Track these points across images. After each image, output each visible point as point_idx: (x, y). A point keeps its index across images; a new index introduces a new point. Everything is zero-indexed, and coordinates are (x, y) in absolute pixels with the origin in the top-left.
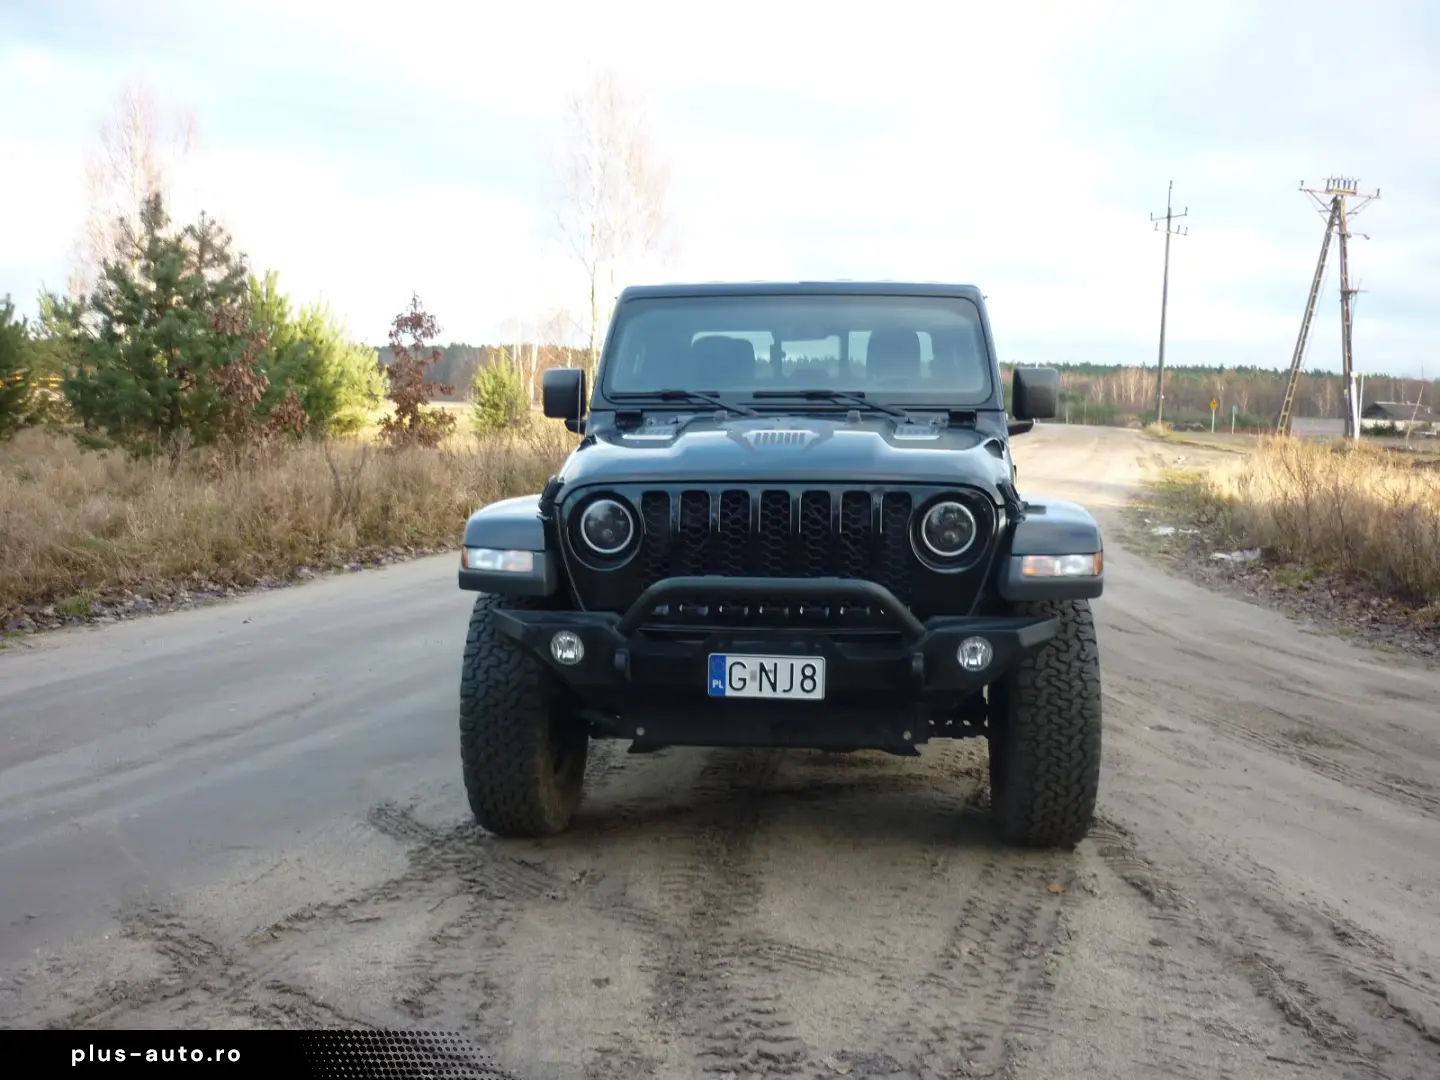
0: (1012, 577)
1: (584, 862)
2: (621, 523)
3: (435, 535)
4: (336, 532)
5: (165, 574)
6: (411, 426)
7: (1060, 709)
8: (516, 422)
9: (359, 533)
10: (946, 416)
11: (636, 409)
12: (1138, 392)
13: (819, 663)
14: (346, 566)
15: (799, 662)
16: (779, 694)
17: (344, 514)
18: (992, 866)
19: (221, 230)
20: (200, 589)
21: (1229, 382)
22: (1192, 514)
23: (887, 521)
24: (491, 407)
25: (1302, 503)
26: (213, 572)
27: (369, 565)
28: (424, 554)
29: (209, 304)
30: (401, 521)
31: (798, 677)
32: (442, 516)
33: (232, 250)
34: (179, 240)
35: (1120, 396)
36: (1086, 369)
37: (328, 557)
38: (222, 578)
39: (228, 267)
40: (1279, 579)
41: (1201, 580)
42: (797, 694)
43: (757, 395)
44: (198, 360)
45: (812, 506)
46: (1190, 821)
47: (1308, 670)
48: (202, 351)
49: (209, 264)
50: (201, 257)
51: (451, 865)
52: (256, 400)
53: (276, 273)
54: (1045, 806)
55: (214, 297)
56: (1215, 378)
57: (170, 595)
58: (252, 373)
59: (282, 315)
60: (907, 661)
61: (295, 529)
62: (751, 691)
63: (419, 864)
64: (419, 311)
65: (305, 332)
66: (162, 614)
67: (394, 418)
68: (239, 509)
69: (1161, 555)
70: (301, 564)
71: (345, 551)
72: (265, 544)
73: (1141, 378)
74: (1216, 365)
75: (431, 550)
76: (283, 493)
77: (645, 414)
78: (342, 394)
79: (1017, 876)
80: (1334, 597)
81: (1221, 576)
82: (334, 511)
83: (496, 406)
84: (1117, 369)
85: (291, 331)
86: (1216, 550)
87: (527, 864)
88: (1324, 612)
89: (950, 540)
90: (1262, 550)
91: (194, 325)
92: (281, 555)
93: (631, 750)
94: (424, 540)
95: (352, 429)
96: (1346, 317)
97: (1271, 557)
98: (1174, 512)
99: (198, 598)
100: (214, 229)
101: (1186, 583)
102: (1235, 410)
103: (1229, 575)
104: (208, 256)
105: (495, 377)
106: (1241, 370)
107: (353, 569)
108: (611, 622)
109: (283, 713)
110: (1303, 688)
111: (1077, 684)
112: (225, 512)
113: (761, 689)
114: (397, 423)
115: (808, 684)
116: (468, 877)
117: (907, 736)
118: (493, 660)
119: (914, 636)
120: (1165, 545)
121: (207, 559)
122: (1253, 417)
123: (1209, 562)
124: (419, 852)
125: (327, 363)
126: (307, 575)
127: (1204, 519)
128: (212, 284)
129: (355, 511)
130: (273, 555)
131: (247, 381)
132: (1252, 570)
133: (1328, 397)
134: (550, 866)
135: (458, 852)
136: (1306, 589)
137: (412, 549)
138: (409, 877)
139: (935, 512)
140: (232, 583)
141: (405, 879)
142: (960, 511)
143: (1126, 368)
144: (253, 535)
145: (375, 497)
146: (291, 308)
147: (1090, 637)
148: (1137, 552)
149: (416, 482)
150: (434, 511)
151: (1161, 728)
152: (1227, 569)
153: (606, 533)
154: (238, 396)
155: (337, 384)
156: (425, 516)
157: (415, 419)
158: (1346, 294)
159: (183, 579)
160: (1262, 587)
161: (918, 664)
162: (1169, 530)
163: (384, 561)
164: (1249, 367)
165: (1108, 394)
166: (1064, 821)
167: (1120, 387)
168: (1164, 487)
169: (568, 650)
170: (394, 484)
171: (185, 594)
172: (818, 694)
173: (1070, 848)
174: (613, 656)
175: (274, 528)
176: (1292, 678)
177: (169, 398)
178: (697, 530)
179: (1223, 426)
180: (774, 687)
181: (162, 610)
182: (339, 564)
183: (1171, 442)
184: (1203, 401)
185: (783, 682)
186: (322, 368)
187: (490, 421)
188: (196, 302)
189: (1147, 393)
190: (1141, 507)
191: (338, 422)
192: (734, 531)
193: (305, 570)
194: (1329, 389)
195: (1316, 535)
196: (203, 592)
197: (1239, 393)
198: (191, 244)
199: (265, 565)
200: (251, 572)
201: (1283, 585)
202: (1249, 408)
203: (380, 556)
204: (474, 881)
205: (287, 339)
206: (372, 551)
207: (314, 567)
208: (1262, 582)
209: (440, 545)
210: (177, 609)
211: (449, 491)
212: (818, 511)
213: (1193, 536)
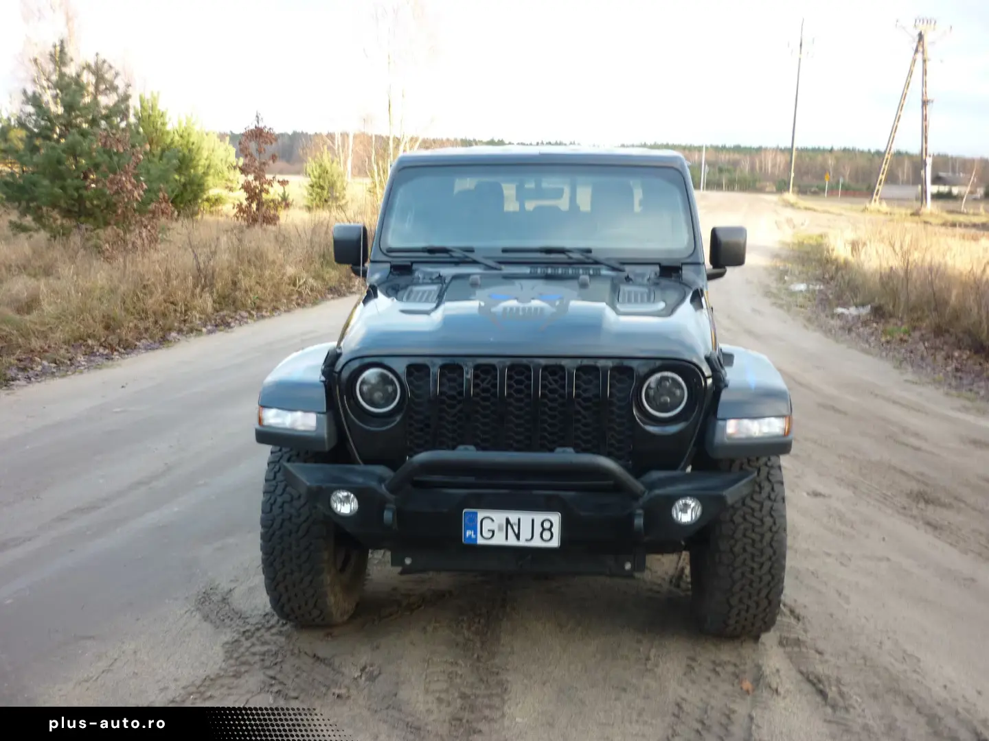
0: (718, 438)
1: (365, 656)
2: (390, 389)
3: (272, 300)
4: (198, 302)
5: (67, 342)
6: (257, 209)
7: (754, 541)
8: (336, 199)
9: (214, 302)
10: (657, 269)
11: (406, 262)
12: (774, 166)
13: (556, 518)
14: (204, 330)
15: (539, 517)
16: (522, 543)
17: (202, 290)
18: (693, 659)
19: (111, 67)
20: (93, 354)
21: (838, 159)
22: (818, 272)
23: (614, 391)
24: (318, 187)
25: (902, 273)
26: (103, 339)
27: (222, 327)
28: (263, 317)
29: (103, 123)
30: (246, 291)
31: (538, 529)
32: (277, 286)
33: (120, 83)
34: (79, 76)
35: (761, 168)
36: (737, 149)
37: (191, 322)
38: (110, 344)
39: (118, 94)
40: (885, 332)
41: (828, 332)
42: (537, 543)
43: (505, 251)
44: (96, 167)
45: (550, 378)
46: (847, 600)
47: (914, 421)
48: (99, 159)
49: (104, 92)
50: (97, 87)
51: (257, 658)
52: (137, 200)
53: (158, 93)
54: (738, 614)
55: (107, 118)
56: (828, 155)
57: (70, 360)
58: (133, 180)
59: (163, 124)
60: (631, 517)
61: (165, 301)
62: (499, 540)
63: (231, 657)
64: (261, 125)
65: (181, 137)
66: (63, 376)
67: (245, 203)
68: (123, 288)
69: (798, 309)
70: (170, 330)
71: (203, 317)
72: (143, 314)
73: (775, 156)
74: (828, 147)
75: (269, 314)
76: (156, 274)
77: (415, 266)
78: (210, 180)
79: (714, 670)
80: (926, 348)
81: (842, 328)
82: (195, 286)
83: (322, 188)
84: (759, 150)
85: (171, 136)
86: (838, 305)
87: (318, 658)
88: (920, 363)
89: (666, 403)
90: (872, 307)
91: (92, 140)
92: (156, 322)
93: (402, 573)
94: (264, 305)
95: (218, 205)
96: (925, 118)
97: (879, 313)
98: (804, 269)
99: (91, 361)
100: (106, 66)
101: (818, 335)
102: (841, 181)
103: (848, 328)
104: (102, 87)
105: (321, 166)
106: (845, 150)
107: (210, 332)
108: (381, 480)
109: (140, 483)
110: (913, 441)
111: (768, 521)
112: (113, 291)
113: (507, 538)
114: (246, 207)
115: (547, 535)
116: (271, 673)
117: (628, 566)
118: (287, 497)
119: (636, 497)
120: (800, 300)
121: (99, 330)
122: (853, 185)
123: (833, 316)
124: (233, 643)
125: (197, 158)
126: (174, 338)
127: (827, 276)
128: (106, 107)
129: (212, 285)
130: (149, 323)
131: (129, 187)
132: (865, 323)
133: (905, 171)
134: (337, 662)
135: (264, 643)
136: (906, 341)
137: (254, 313)
138: (222, 673)
139: (653, 380)
140: (117, 348)
141: (219, 677)
142: (674, 380)
143: (766, 149)
144: (134, 308)
145: (226, 274)
146: (170, 119)
147: (779, 479)
148: (781, 306)
149: (257, 259)
150: (271, 283)
151: (816, 494)
152: (847, 322)
153: (377, 395)
154: (123, 198)
155: (206, 174)
156: (264, 286)
157: (260, 204)
158: (925, 103)
159: (81, 345)
160: (873, 338)
161: (639, 522)
162: (802, 287)
163: (232, 324)
164: (851, 148)
165: (752, 168)
166: (753, 625)
167: (761, 162)
168: (796, 247)
169: (345, 505)
170: (241, 261)
171: (81, 358)
172: (555, 543)
173: (756, 638)
174: (383, 512)
175: (150, 301)
176: (905, 430)
177: (76, 195)
178: (453, 397)
179: (833, 191)
180: (518, 536)
181: (63, 373)
182: (200, 328)
183: (799, 208)
184: (821, 173)
185: (525, 533)
186: (195, 162)
187: (318, 198)
188: (94, 122)
189: (779, 167)
190: (780, 265)
191: (208, 200)
192: (485, 399)
193: (174, 334)
194: (907, 163)
195: (913, 298)
196: (95, 356)
197: (844, 167)
198: (88, 78)
199: (143, 331)
200: (132, 337)
201: (888, 338)
202: (851, 178)
203: (230, 320)
204: (273, 678)
205: (169, 141)
206: (224, 316)
207: (180, 331)
208: (872, 334)
209: (275, 309)
210: (74, 373)
211: (282, 266)
212: (556, 381)
213: (820, 291)
